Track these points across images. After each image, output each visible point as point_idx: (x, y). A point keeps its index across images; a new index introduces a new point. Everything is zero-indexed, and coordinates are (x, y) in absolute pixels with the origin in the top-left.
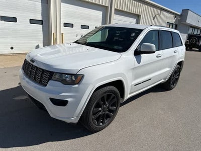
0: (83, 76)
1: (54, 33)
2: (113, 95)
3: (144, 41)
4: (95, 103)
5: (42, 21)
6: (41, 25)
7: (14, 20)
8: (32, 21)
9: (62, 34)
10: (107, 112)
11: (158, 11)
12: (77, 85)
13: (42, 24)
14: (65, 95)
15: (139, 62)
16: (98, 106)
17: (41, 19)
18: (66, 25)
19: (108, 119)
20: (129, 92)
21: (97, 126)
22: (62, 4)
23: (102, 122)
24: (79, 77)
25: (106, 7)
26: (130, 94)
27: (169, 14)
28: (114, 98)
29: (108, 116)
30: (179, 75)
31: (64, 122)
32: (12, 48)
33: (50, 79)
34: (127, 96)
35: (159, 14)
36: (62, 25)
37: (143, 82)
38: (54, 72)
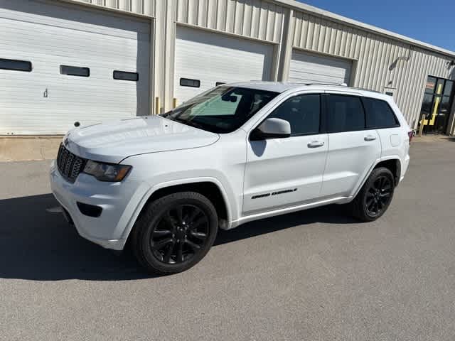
0: (130, 168)
1: (157, 99)
2: (198, 210)
4: (156, 217)
5: (137, 74)
6: (135, 83)
7: (85, 72)
8: (118, 75)
9: (175, 100)
10: (186, 241)
11: (404, 52)
12: (118, 183)
13: (137, 80)
16: (163, 224)
17: (135, 71)
18: (184, 82)
19: (190, 255)
20: (239, 211)
21: (164, 265)
22: (177, 40)
23: (174, 259)
24: (124, 170)
25: (274, 46)
26: (244, 214)
27: (433, 59)
28: (200, 216)
29: (188, 250)
30: (391, 191)
32: (77, 124)
33: (81, 171)
34: (236, 217)
35: (404, 58)
36: (177, 82)
37: (273, 194)
38: (88, 160)
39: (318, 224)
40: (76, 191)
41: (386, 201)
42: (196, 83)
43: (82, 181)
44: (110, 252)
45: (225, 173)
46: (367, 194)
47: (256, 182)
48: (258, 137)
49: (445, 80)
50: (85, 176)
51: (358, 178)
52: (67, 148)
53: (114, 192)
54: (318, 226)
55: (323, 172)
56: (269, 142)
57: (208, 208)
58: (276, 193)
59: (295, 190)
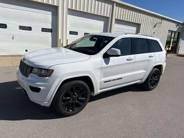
0: (53, 71)
1: (60, 40)
2: (82, 88)
3: (113, 46)
5: (52, 29)
6: (51, 33)
7: (30, 29)
8: (44, 30)
9: (67, 40)
10: (77, 101)
11: (159, 20)
12: (48, 77)
13: (51, 32)
14: (39, 84)
15: (107, 62)
16: (67, 95)
17: (50, 28)
18: (71, 33)
19: (79, 107)
20: (99, 88)
22: (68, 15)
23: (72, 109)
24: (50, 72)
25: (108, 18)
26: (101, 89)
27: (171, 23)
28: (83, 90)
29: (78, 105)
30: (159, 78)
31: (39, 105)
32: (26, 51)
33: (31, 72)
34: (98, 91)
35: (159, 23)
36: (68, 33)
37: (113, 80)
38: (34, 67)
39: (130, 92)
40: (28, 81)
41: (157, 82)
42: (76, 33)
43: (32, 77)
44: (44, 107)
45: (93, 72)
46: (150, 79)
47: (105, 75)
48: (106, 56)
49: (175, 32)
50: (33, 74)
51: (146, 72)
52: (24, 62)
53: (45, 81)
54: (130, 93)
55: (133, 71)
56: (111, 58)
57: (86, 87)
58: (114, 80)
59: (122, 78)
